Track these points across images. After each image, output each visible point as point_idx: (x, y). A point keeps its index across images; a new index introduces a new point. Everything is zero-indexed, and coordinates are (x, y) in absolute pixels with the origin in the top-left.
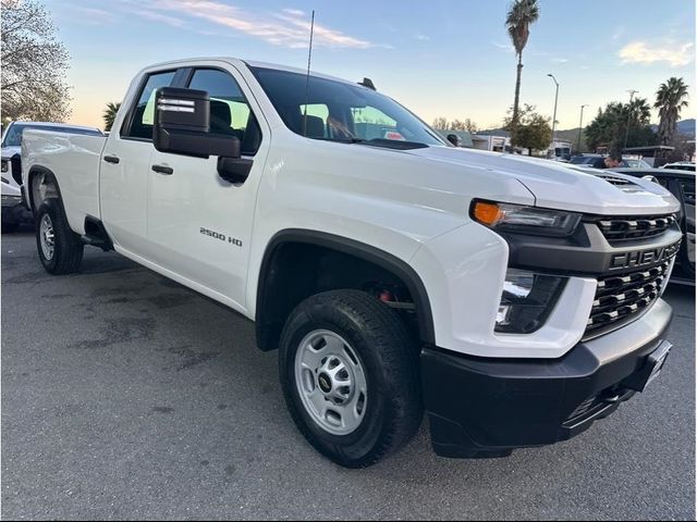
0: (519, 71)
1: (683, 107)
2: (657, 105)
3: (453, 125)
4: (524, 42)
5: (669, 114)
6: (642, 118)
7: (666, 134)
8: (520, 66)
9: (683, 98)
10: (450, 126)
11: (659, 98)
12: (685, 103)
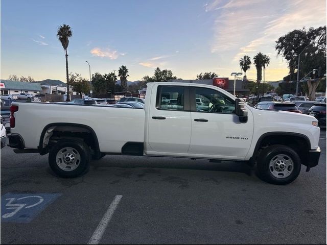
0: (67, 57)
1: (128, 77)
2: (119, 75)
3: (21, 79)
4: (67, 45)
5: (124, 79)
6: (115, 80)
7: (124, 86)
8: (67, 55)
9: (127, 74)
10: (20, 80)
11: (119, 73)
12: (128, 75)
